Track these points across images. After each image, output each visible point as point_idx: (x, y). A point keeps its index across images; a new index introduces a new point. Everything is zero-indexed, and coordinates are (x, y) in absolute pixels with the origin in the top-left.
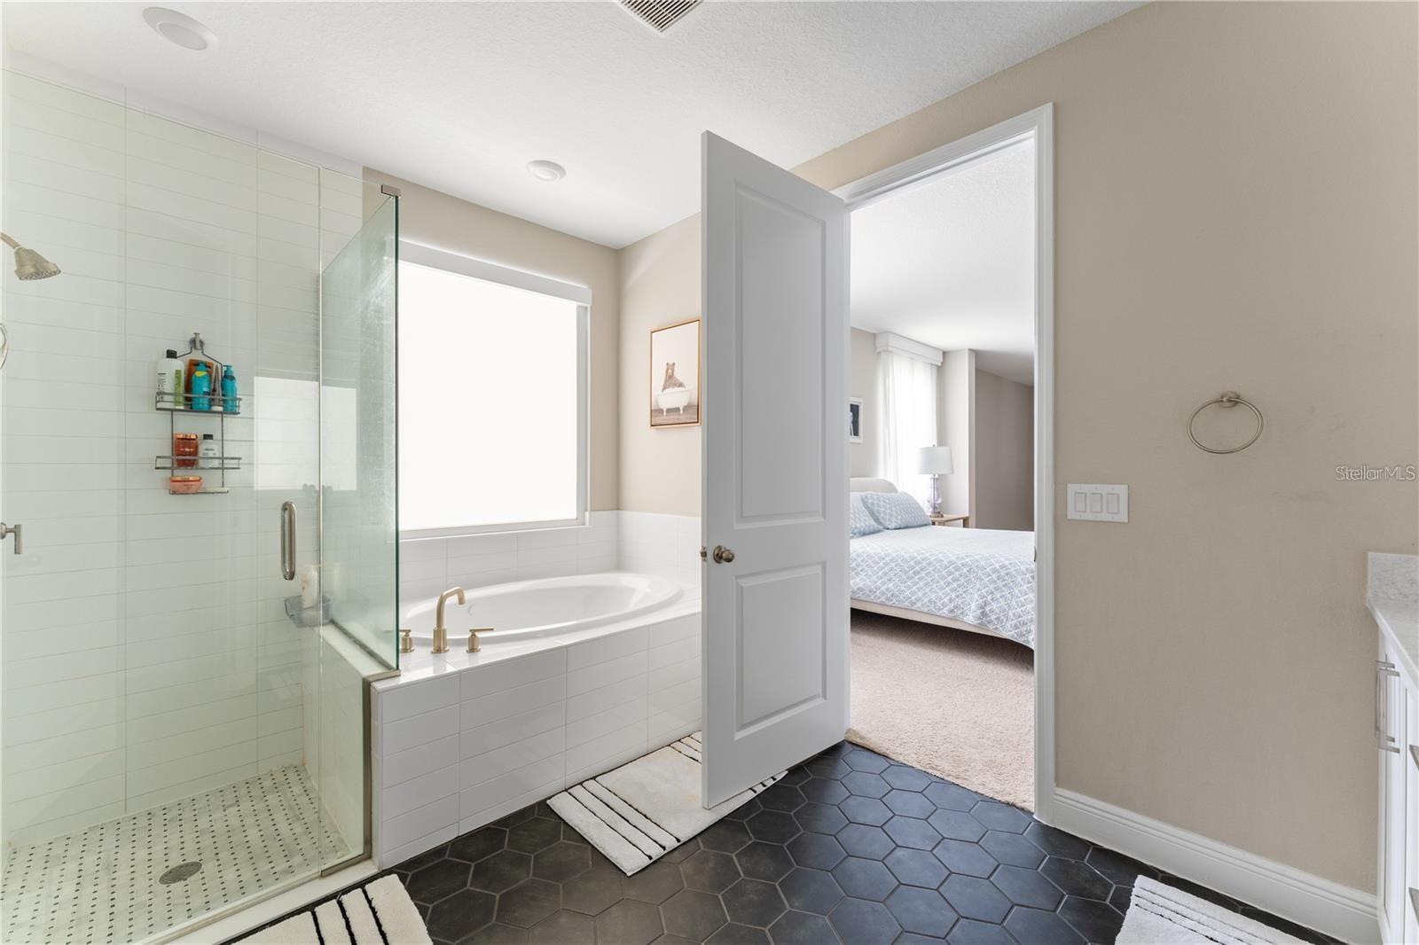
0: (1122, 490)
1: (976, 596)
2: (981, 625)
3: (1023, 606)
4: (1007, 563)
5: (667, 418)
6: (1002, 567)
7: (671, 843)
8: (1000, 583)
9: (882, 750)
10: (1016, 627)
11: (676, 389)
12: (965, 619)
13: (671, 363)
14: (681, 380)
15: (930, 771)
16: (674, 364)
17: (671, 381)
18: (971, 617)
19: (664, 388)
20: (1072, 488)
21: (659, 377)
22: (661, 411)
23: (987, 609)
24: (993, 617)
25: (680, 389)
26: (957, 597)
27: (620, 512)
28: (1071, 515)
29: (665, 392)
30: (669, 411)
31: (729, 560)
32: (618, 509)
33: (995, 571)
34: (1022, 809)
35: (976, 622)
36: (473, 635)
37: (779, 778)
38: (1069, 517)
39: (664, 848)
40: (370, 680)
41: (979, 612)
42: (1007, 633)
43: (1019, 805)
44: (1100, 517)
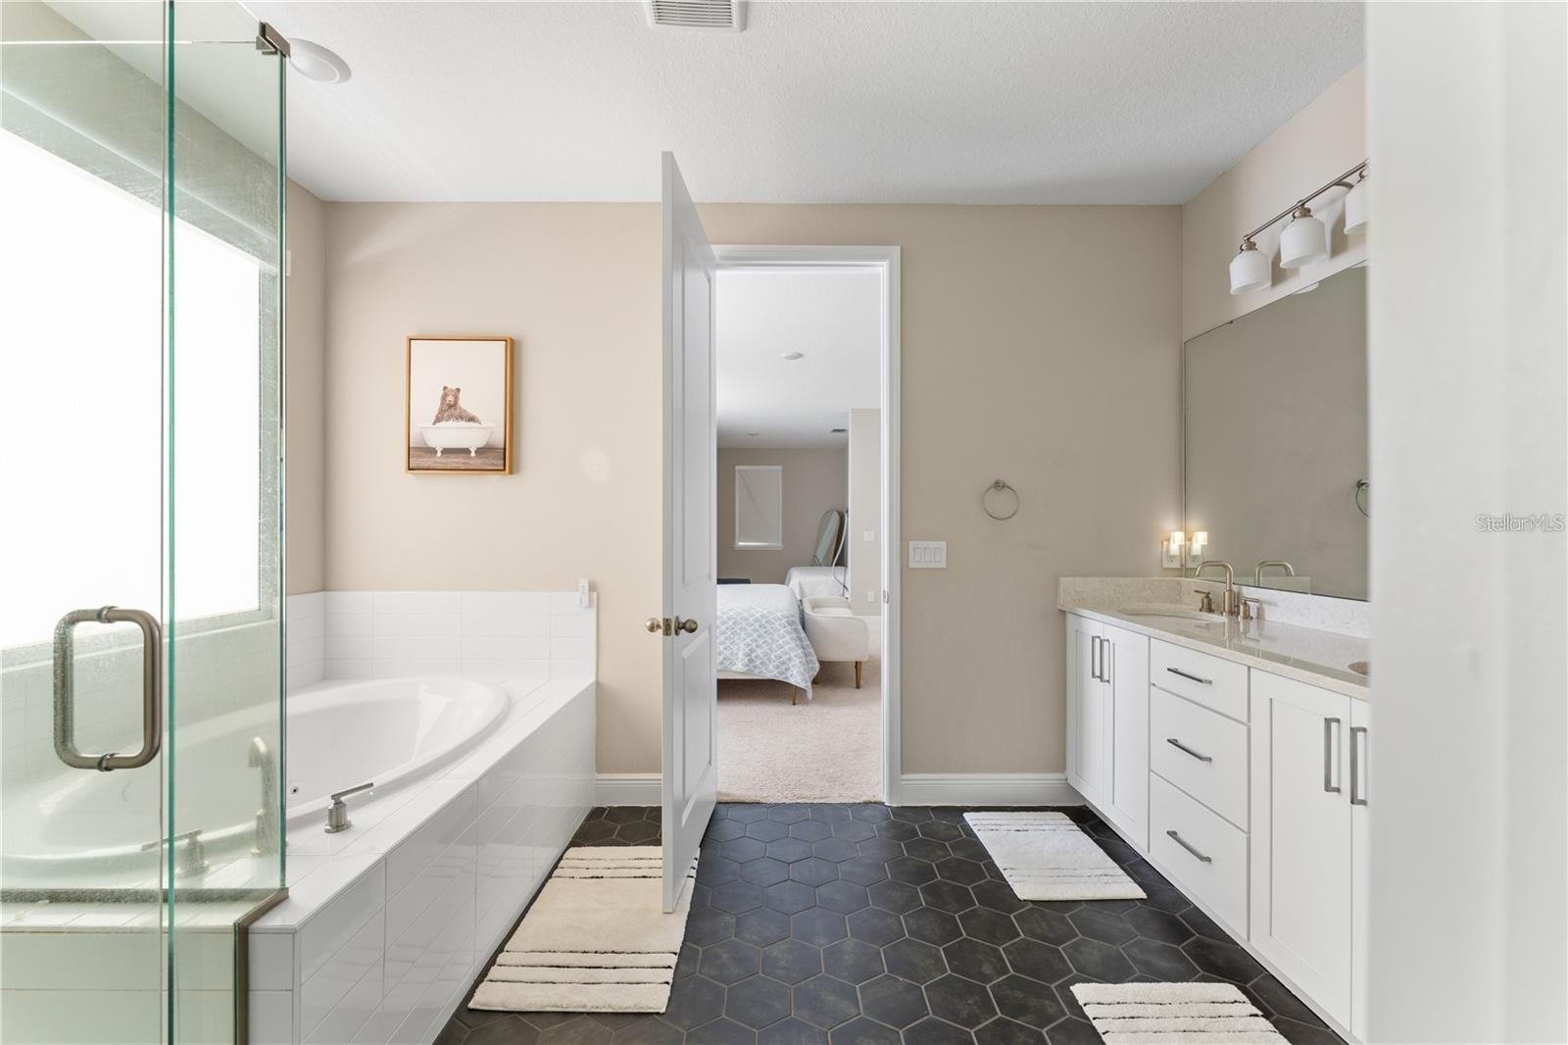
0: (943, 544)
1: (742, 646)
2: (749, 672)
3: (782, 647)
4: (765, 612)
5: (444, 461)
6: (762, 616)
7: (673, 960)
8: (762, 631)
9: (753, 799)
10: (778, 667)
11: (463, 424)
12: (734, 668)
13: (452, 386)
14: (472, 412)
15: (799, 801)
16: (458, 390)
17: (450, 408)
18: (739, 665)
19: (438, 420)
20: (912, 544)
21: (426, 404)
22: (433, 451)
23: (753, 655)
24: (758, 662)
25: (471, 424)
26: (725, 649)
27: (328, 593)
28: (912, 565)
29: (438, 425)
30: (446, 451)
31: (692, 631)
32: (324, 589)
33: (757, 620)
34: (876, 803)
35: (745, 669)
36: (338, 804)
37: (698, 856)
38: (911, 566)
39: (670, 967)
40: (245, 925)
41: (747, 659)
42: (770, 673)
43: (873, 800)
44: (931, 566)
